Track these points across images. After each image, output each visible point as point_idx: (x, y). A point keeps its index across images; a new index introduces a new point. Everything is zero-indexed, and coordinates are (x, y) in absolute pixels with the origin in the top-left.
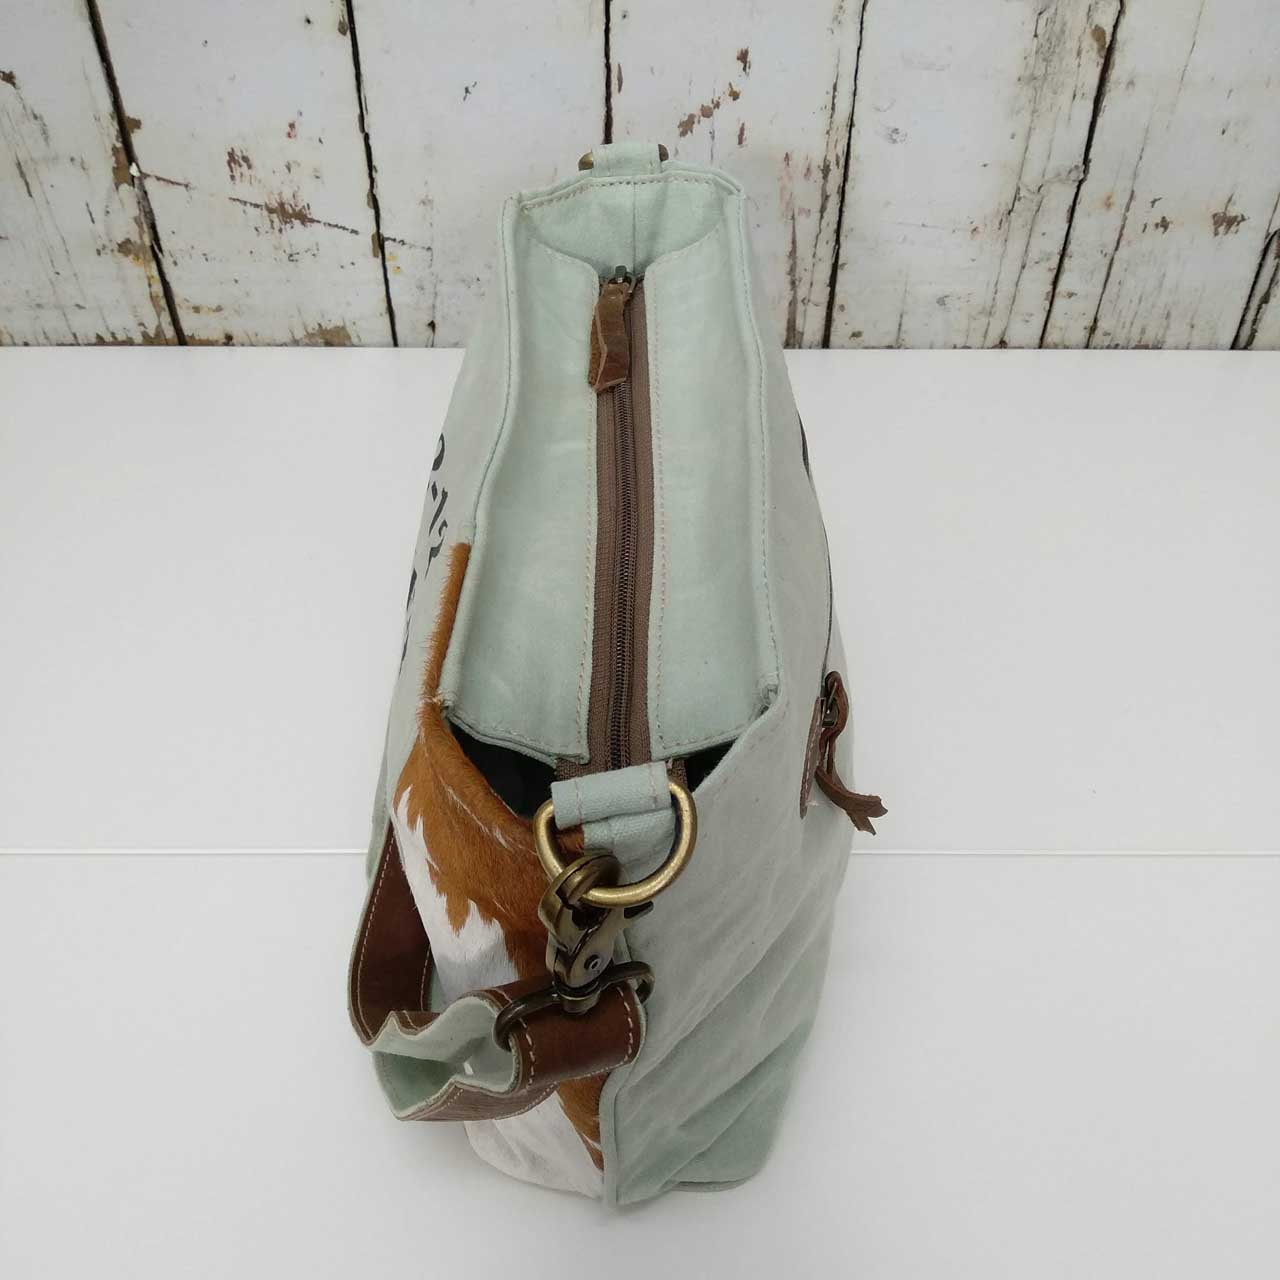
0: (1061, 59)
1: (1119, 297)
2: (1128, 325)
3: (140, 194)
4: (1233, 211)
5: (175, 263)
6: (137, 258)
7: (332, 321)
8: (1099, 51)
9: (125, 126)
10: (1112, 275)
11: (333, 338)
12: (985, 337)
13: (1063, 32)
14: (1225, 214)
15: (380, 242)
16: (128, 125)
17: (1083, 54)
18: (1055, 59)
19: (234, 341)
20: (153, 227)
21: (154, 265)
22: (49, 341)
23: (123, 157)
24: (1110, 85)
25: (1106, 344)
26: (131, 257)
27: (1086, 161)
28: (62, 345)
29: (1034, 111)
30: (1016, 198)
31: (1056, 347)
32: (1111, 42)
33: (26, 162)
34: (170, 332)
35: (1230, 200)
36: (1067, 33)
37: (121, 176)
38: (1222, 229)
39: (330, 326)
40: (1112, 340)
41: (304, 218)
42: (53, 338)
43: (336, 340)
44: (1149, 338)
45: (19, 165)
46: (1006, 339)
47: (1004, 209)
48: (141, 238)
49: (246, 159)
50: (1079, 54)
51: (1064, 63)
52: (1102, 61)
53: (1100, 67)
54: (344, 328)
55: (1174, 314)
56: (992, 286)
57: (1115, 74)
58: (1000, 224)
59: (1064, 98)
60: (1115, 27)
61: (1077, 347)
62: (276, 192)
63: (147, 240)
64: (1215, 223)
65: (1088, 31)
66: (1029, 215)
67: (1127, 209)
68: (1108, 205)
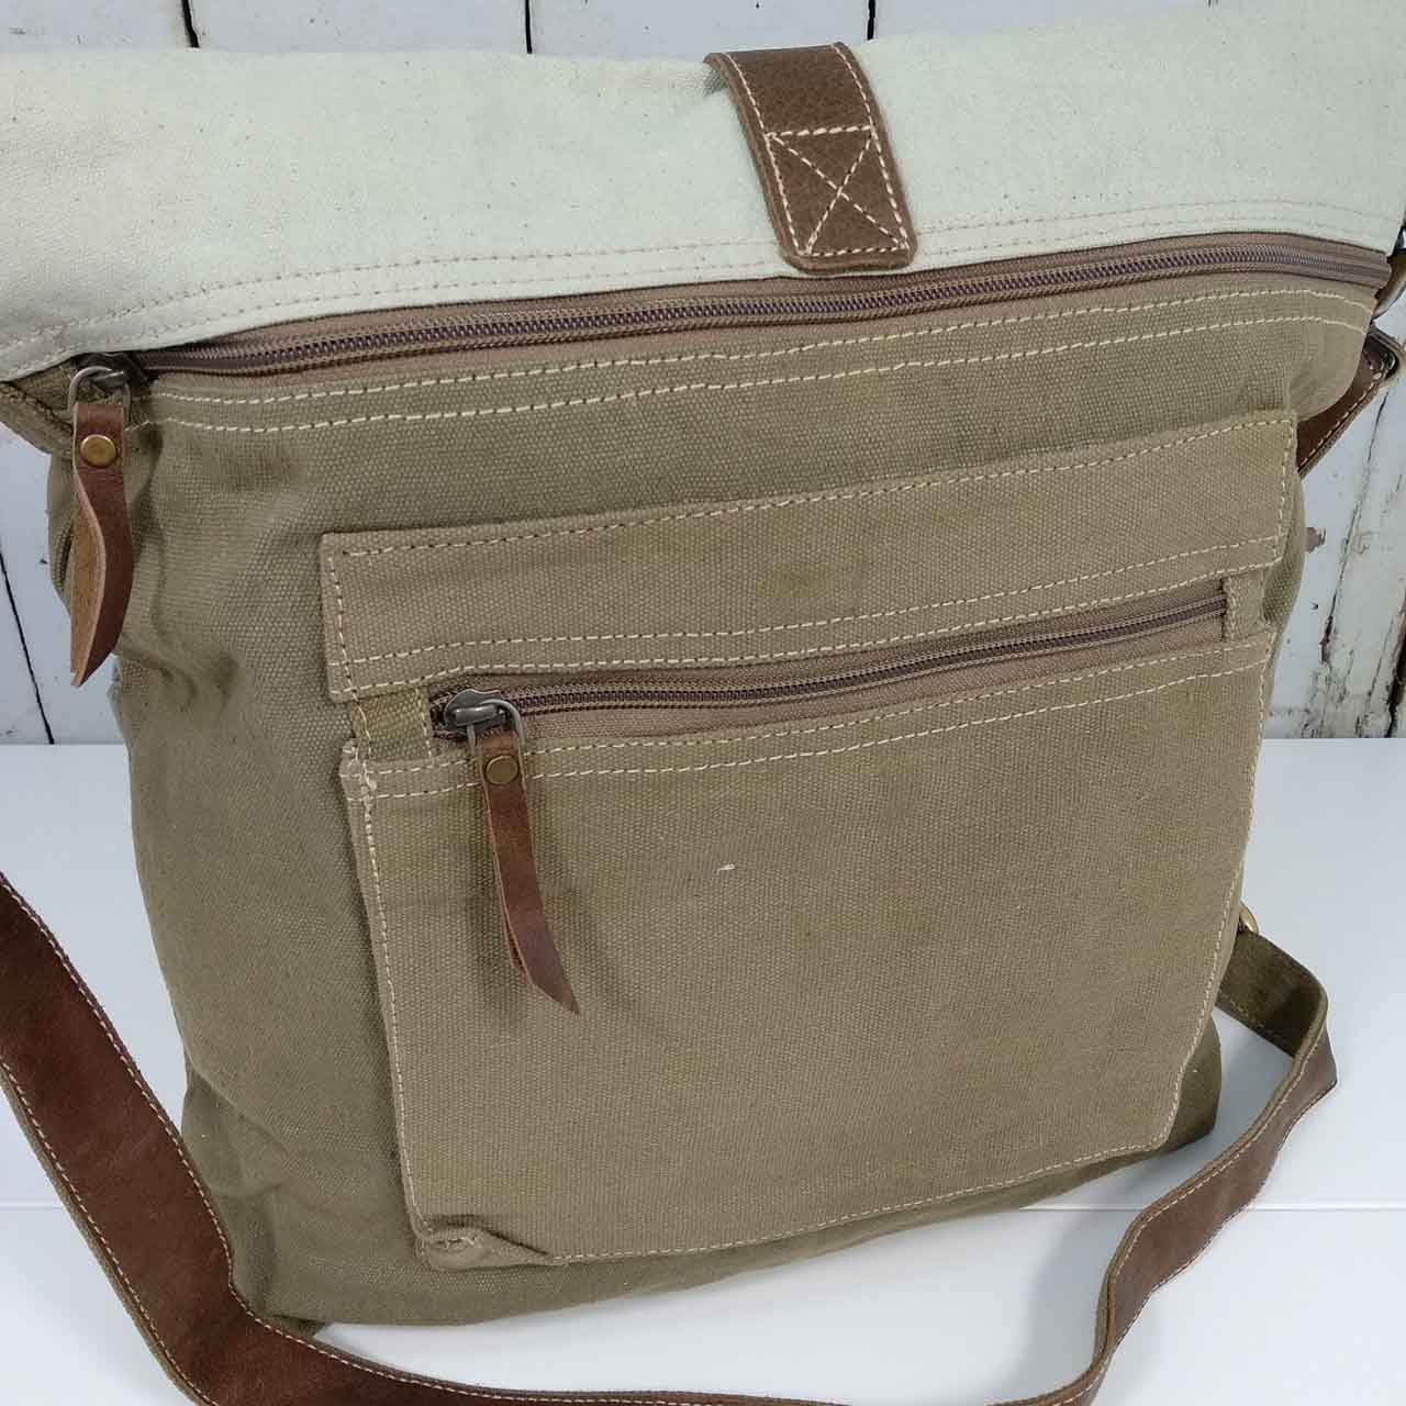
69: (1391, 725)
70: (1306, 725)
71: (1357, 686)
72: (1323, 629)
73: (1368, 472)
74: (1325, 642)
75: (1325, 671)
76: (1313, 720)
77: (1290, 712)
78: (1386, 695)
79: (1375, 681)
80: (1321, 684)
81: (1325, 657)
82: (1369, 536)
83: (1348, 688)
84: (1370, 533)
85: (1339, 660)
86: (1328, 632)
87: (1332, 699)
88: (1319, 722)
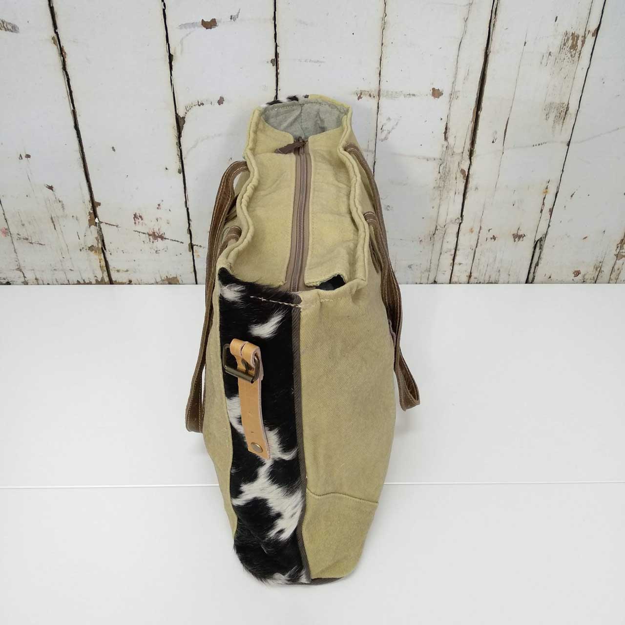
0: (450, 181)
1: (479, 264)
2: (484, 275)
3: (99, 229)
4: (520, 233)
5: (111, 254)
6: (96, 252)
7: (172, 275)
8: (463, 177)
9: (94, 205)
10: (475, 257)
11: (172, 281)
12: (428, 280)
13: (449, 171)
14: (517, 234)
15: (192, 246)
16: (95, 205)
17: (458, 178)
18: (447, 181)
19: (132, 282)
20: (103, 241)
21: (102, 255)
22: (58, 283)
23: (93, 216)
24: (468, 190)
25: (476, 282)
26: (93, 252)
27: (462, 216)
28: (63, 284)
29: (441, 199)
30: (436, 229)
31: (456, 283)
32: (468, 174)
33: (54, 217)
34: (107, 279)
35: (519, 229)
36: (451, 172)
37: (91, 222)
38: (517, 239)
39: (171, 277)
40: (478, 280)
41: (162, 238)
42: (60, 282)
43: (173, 282)
44: (492, 279)
45: (52, 218)
46: (436, 280)
47: (431, 233)
48: (98, 245)
49: (140, 217)
50: (456, 178)
51: (451, 182)
52: (465, 181)
53: (464, 184)
54: (176, 277)
55: (501, 270)
56: (429, 261)
57: (470, 185)
58: (431, 238)
59: (452, 194)
60: (469, 169)
61: (464, 283)
62: (152, 229)
63: (100, 246)
64: (514, 237)
65: (459, 170)
66: (441, 235)
67: (479, 233)
68: (472, 231)
69: (470, 164)
70: (440, 165)
71: (458, 150)
72: (445, 128)
73: (457, 68)
74: (445, 133)
75: (445, 143)
76: (443, 163)
77: (434, 159)
78: (468, 153)
79: (464, 148)
80: (444, 149)
81: (446, 139)
82: (458, 93)
83: (454, 150)
84: (459, 91)
85: (451, 139)
86: (446, 129)
87: (449, 154)
88: (445, 164)
